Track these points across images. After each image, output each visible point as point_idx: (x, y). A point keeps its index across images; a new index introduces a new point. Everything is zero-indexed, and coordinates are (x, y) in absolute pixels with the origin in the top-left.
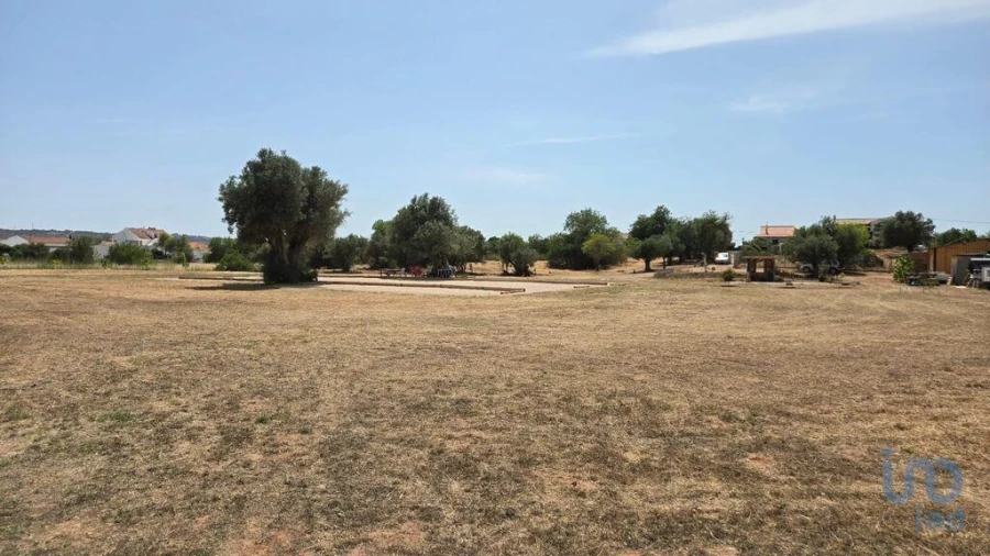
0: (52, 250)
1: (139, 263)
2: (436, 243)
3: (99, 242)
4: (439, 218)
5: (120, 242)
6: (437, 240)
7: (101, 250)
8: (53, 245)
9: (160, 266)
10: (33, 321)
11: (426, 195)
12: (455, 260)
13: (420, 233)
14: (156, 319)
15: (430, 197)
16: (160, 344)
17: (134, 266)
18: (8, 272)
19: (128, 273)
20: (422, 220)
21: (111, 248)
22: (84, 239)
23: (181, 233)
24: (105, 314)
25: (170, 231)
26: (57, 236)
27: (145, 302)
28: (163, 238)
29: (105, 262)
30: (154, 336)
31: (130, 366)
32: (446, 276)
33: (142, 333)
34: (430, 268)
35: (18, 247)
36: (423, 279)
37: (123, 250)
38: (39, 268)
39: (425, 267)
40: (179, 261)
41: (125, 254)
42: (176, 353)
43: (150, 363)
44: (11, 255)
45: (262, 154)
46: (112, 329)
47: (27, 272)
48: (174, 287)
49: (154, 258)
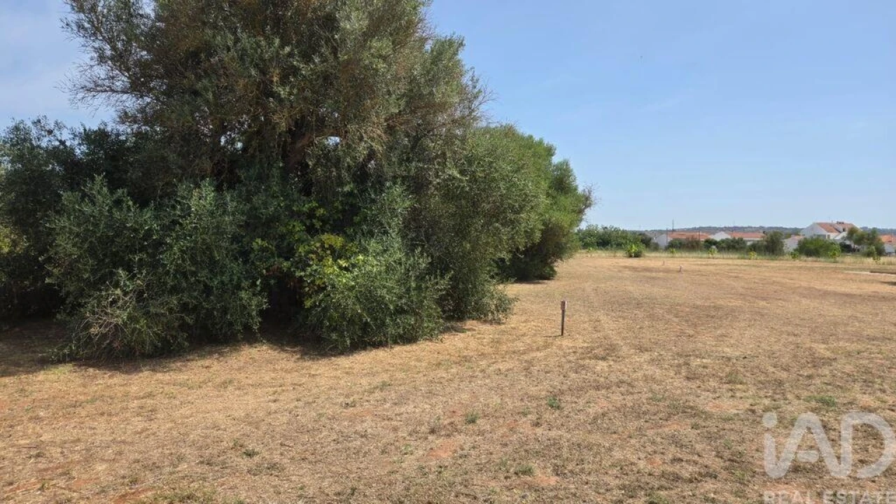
0: (749, 244)
1: (826, 255)
3: (788, 236)
5: (808, 236)
7: (791, 244)
8: (750, 239)
9: (849, 259)
10: (739, 303)
14: (849, 312)
16: (858, 337)
17: (822, 259)
18: (716, 261)
19: (817, 265)
21: (800, 242)
22: (775, 234)
23: (870, 227)
24: (799, 302)
25: (859, 225)
26: (753, 232)
27: (835, 294)
28: (852, 232)
29: (793, 256)
30: (849, 329)
31: (828, 354)
33: (836, 324)
35: (723, 241)
37: (811, 243)
38: (738, 258)
40: (869, 255)
41: (812, 248)
42: (874, 349)
43: (849, 354)
44: (717, 247)
46: (806, 317)
47: (730, 262)
48: (865, 281)
49: (843, 251)
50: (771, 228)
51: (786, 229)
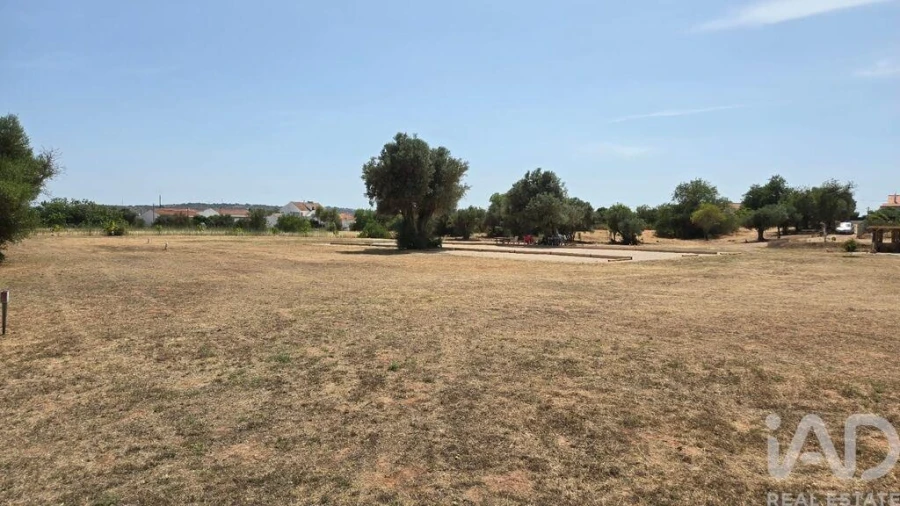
0: (236, 220)
1: (300, 231)
2: (546, 214)
3: (270, 213)
4: (549, 190)
5: (286, 214)
6: (547, 211)
7: (272, 220)
8: (237, 216)
9: (317, 233)
10: (222, 278)
11: (539, 170)
12: (564, 229)
13: (533, 204)
14: (312, 278)
15: (542, 172)
16: (315, 299)
17: (296, 234)
18: (204, 238)
19: (292, 239)
20: (533, 193)
21: (279, 218)
22: (259, 210)
23: (332, 206)
24: (274, 273)
25: (324, 205)
26: (240, 209)
27: (303, 263)
28: (319, 210)
29: (274, 232)
30: (310, 292)
31: (291, 317)
32: (555, 244)
33: (300, 290)
34: (541, 236)
35: (211, 217)
36: (535, 246)
37: (288, 219)
38: (226, 234)
39: (537, 236)
40: (331, 229)
41: (290, 224)
42: (326, 307)
43: (306, 314)
44: (206, 224)
45: (399, 137)
46: (278, 285)
47: (217, 238)
48: (327, 251)
49: (312, 227)
50: (255, 206)
51: (268, 207)
